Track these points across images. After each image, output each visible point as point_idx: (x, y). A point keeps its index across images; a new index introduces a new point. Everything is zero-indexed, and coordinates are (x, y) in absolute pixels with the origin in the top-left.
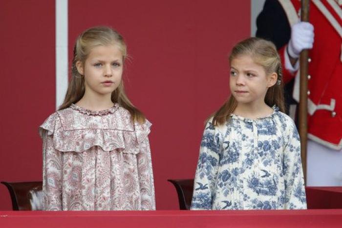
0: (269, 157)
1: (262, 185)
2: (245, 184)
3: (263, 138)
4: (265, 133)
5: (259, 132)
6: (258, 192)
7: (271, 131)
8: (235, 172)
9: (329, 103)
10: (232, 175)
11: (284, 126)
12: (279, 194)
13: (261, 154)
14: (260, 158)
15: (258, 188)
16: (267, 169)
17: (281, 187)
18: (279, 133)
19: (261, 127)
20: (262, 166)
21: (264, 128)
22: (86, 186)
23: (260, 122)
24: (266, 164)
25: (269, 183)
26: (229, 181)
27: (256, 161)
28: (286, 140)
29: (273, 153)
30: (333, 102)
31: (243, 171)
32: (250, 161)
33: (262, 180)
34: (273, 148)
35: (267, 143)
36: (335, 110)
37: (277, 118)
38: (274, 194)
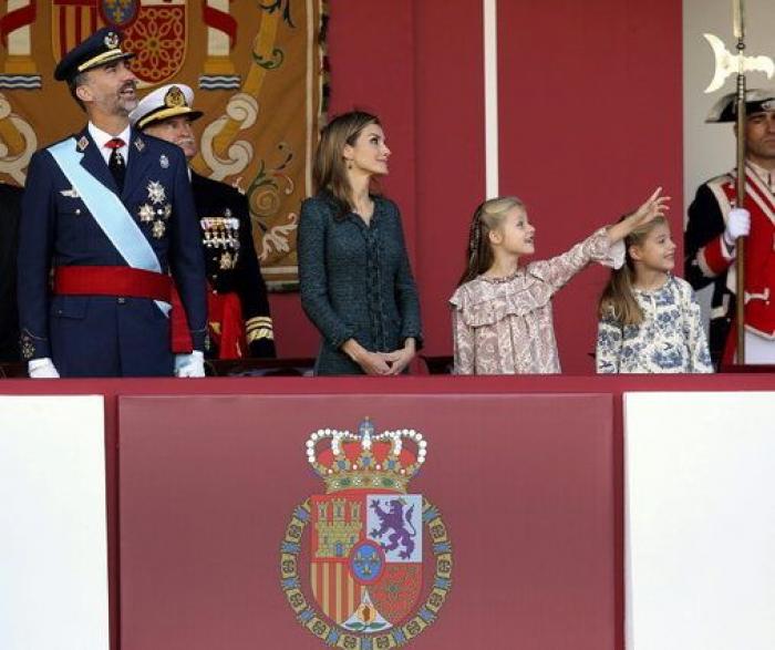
0: (670, 328)
1: (665, 358)
2: (649, 359)
3: (662, 310)
4: (664, 304)
5: (658, 304)
6: (662, 367)
7: (670, 300)
8: (637, 347)
9: (762, 292)
10: (634, 350)
11: (681, 293)
12: (685, 363)
13: (661, 327)
14: (661, 331)
15: (661, 362)
16: (669, 340)
17: (685, 355)
18: (677, 302)
19: (658, 298)
20: (663, 338)
21: (662, 299)
22: (504, 356)
23: (657, 294)
24: (667, 335)
25: (673, 354)
26: (631, 357)
27: (657, 335)
28: (685, 308)
29: (673, 323)
30: (767, 292)
31: (645, 346)
32: (651, 335)
33: (664, 354)
34: (672, 319)
35: (666, 313)
36: (769, 299)
37: (673, 286)
38: (680, 364)
